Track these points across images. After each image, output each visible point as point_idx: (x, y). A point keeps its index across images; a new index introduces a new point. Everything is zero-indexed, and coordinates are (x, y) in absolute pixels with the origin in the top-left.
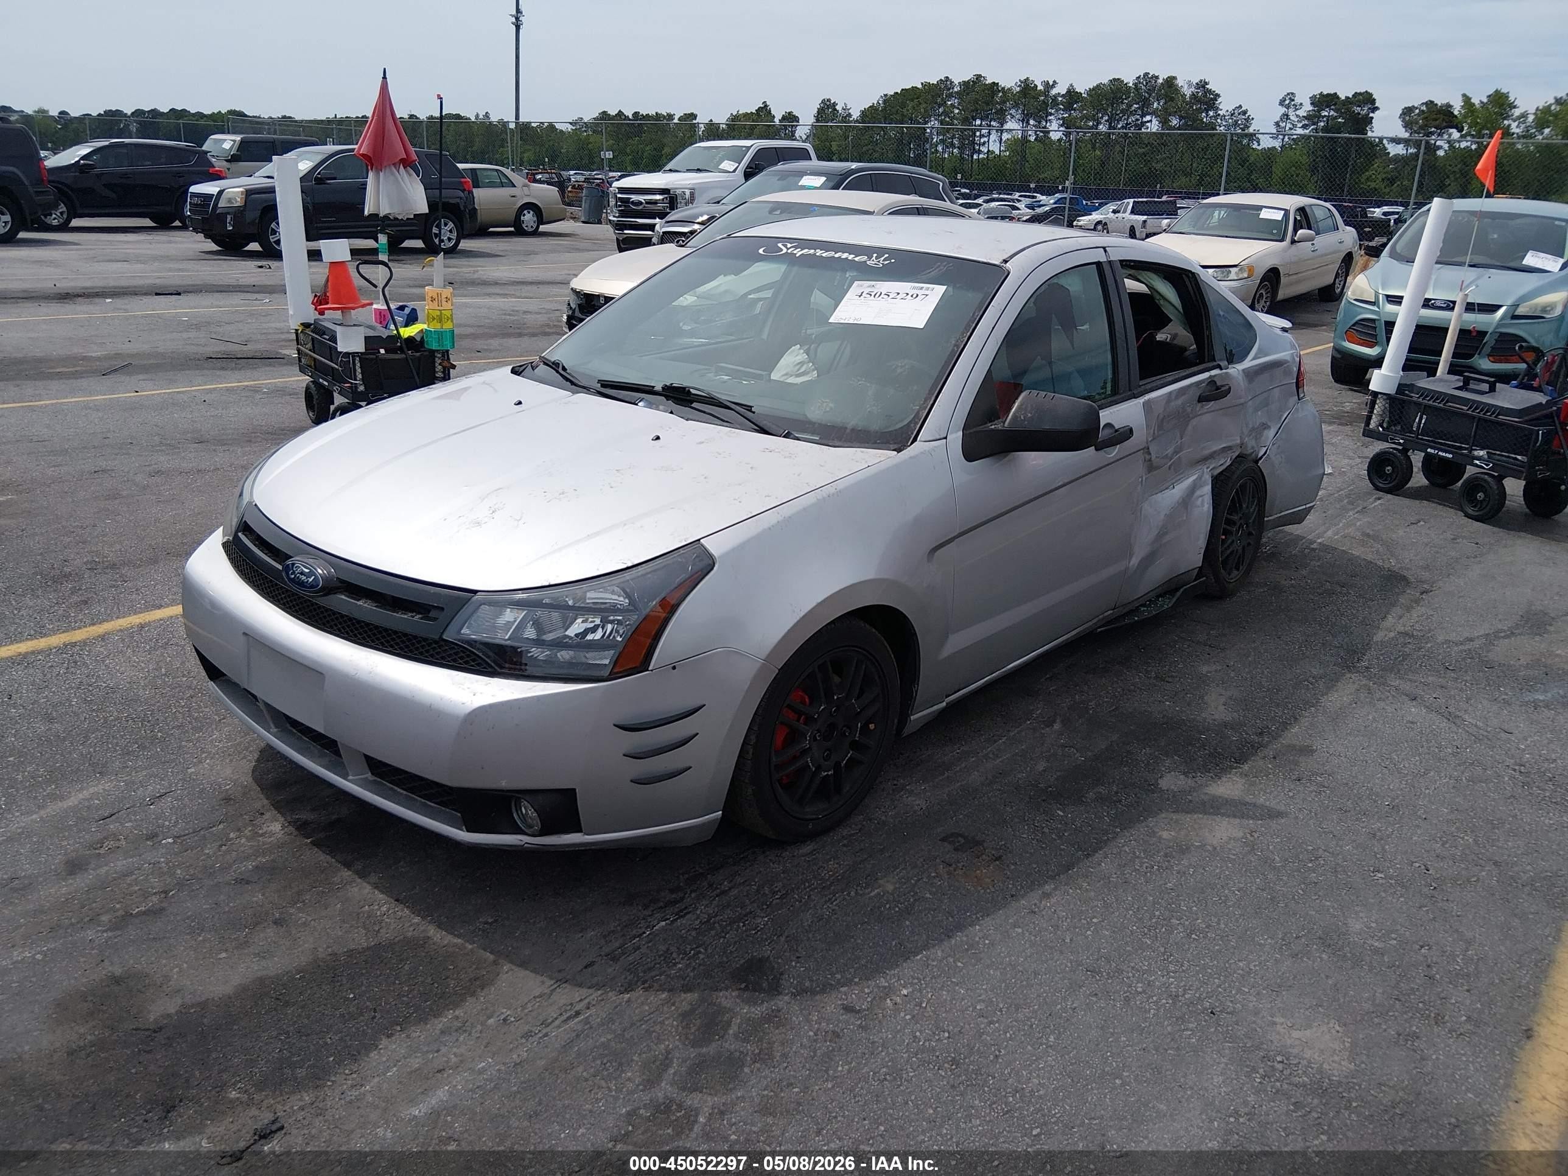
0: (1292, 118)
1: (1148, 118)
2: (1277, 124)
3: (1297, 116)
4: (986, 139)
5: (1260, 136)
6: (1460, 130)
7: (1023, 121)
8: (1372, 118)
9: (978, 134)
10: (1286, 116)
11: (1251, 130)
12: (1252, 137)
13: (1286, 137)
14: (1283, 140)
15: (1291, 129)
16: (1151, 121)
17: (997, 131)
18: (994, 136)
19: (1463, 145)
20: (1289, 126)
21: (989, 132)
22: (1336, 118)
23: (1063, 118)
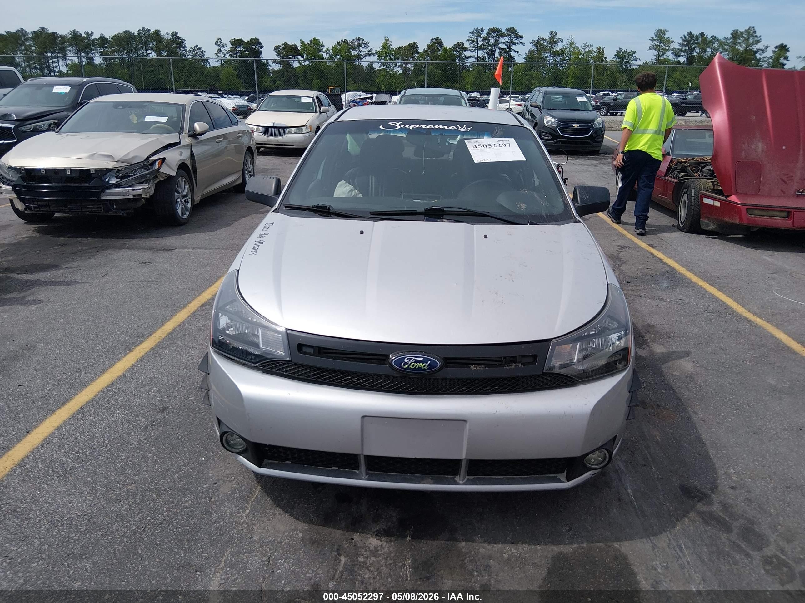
0: (223, 51)
1: (149, 52)
2: (216, 54)
3: (226, 50)
4: (57, 64)
5: (209, 60)
6: (303, 57)
7: (77, 54)
8: (261, 51)
9: (51, 61)
10: (220, 51)
11: (205, 57)
12: (206, 61)
13: (223, 61)
14: (221, 62)
15: (224, 57)
16: (151, 53)
17: (63, 60)
18: (61, 62)
19: (306, 64)
20: (222, 55)
21: (58, 60)
22: (244, 51)
23: (101, 52)
